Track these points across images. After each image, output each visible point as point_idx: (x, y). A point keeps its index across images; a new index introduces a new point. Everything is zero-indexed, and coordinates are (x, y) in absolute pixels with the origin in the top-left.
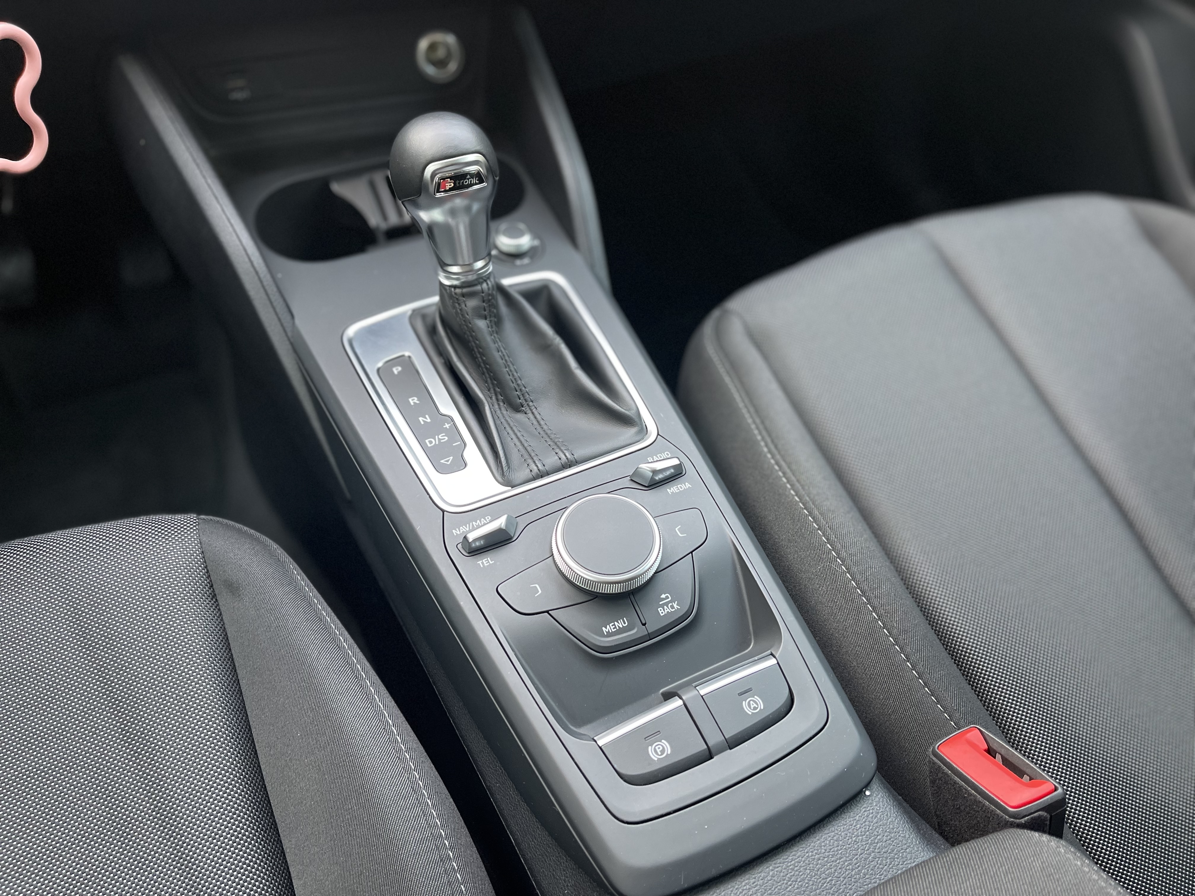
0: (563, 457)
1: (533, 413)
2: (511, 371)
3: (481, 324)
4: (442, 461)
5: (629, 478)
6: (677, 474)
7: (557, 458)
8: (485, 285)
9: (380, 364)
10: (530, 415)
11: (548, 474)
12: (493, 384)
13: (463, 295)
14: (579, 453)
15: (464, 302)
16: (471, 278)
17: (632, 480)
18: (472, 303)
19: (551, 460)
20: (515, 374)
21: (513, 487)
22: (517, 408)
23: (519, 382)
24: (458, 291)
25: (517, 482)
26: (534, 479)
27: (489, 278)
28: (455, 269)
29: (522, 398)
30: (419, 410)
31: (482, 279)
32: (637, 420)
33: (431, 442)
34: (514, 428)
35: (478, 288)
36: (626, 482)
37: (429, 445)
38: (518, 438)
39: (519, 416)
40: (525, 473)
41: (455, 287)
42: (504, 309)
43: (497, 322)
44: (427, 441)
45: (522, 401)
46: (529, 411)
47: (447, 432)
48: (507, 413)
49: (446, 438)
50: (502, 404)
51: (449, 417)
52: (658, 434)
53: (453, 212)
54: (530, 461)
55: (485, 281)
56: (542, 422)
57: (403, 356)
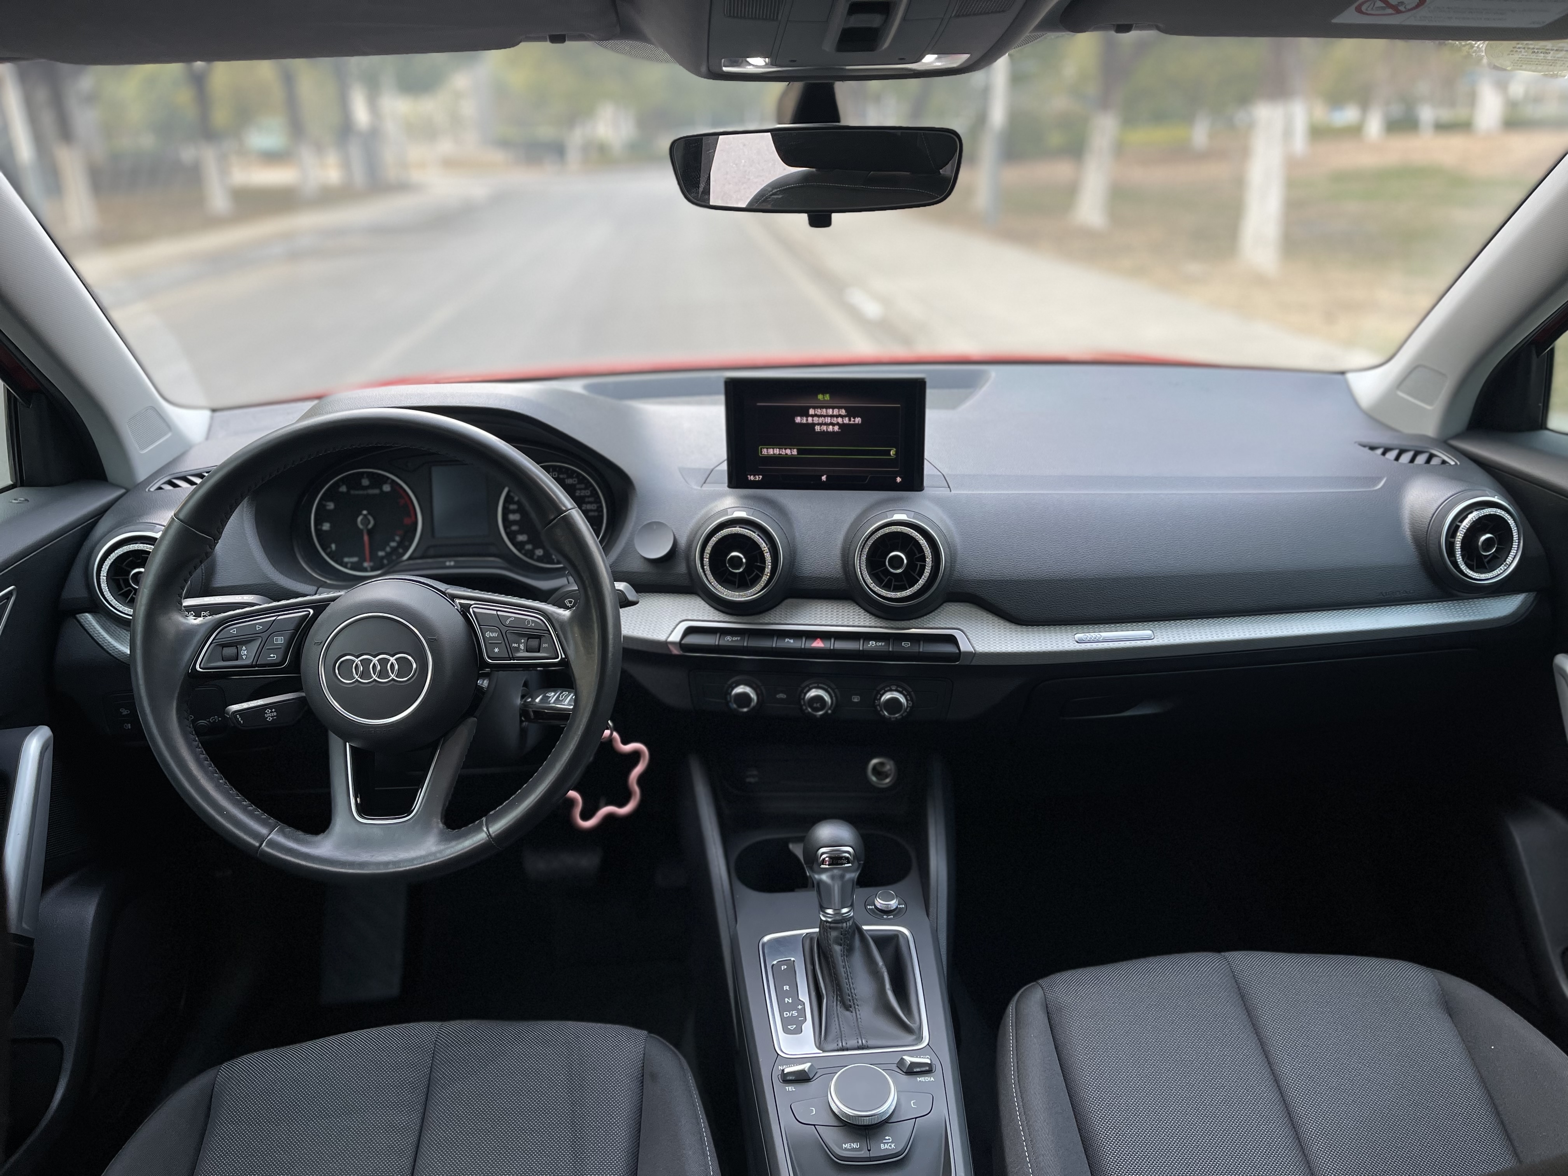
0: (860, 1042)
1: (856, 1013)
2: (849, 982)
3: (837, 948)
4: (789, 1027)
5: (896, 1065)
6: (927, 1070)
7: (856, 1041)
8: (845, 924)
9: (775, 962)
10: (854, 1014)
11: (847, 1050)
12: (836, 988)
13: (830, 928)
14: (871, 1043)
15: (830, 932)
16: (838, 918)
17: (897, 1067)
18: (834, 934)
19: (852, 1043)
20: (851, 985)
21: (824, 1051)
22: (847, 1008)
23: (853, 991)
24: (828, 924)
25: (827, 1050)
26: (838, 1050)
27: (849, 921)
28: (830, 911)
29: (852, 1001)
30: (787, 994)
31: (845, 920)
32: (917, 1031)
33: (787, 1014)
34: (840, 1019)
35: (840, 925)
36: (894, 1067)
37: (785, 1016)
38: (839, 1025)
39: (848, 1013)
40: (834, 1046)
41: (827, 922)
42: (857, 943)
43: (849, 950)
44: (785, 1013)
45: (851, 1003)
46: (854, 1012)
47: (798, 1010)
48: (840, 1009)
49: (797, 1014)
50: (839, 1003)
51: (802, 1001)
52: (928, 1044)
53: (833, 878)
54: (840, 1039)
55: (846, 922)
56: (859, 1020)
57: (790, 960)
